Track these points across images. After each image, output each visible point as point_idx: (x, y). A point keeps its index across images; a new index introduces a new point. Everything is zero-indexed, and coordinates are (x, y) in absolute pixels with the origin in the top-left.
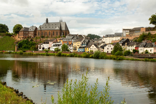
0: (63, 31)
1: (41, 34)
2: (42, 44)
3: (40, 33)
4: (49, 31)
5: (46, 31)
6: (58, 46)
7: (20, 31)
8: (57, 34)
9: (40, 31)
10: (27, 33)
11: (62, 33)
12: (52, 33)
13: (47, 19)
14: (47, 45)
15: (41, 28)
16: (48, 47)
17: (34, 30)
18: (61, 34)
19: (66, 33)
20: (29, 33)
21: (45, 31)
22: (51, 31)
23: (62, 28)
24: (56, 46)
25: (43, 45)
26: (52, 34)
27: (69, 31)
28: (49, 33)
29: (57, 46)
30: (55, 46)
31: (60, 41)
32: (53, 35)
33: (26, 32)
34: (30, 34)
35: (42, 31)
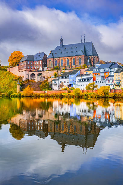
0: (89, 57)
1: (54, 64)
2: (58, 80)
3: (52, 63)
4: (66, 58)
5: (62, 58)
6: (87, 80)
7: (21, 61)
8: (80, 63)
9: (53, 59)
10: (32, 63)
11: (88, 61)
12: (72, 61)
13: (62, 40)
14: (66, 80)
15: (53, 54)
16: (69, 84)
17: (42, 59)
18: (86, 63)
19: (93, 60)
20: (35, 64)
21: (60, 59)
22: (69, 58)
23: (87, 52)
24: (83, 80)
25: (60, 80)
26: (71, 63)
27: (98, 56)
28: (66, 62)
29: (85, 80)
30: (81, 80)
31: (87, 73)
32: (74, 63)
33: (30, 63)
34: (37, 65)
35: (55, 59)
